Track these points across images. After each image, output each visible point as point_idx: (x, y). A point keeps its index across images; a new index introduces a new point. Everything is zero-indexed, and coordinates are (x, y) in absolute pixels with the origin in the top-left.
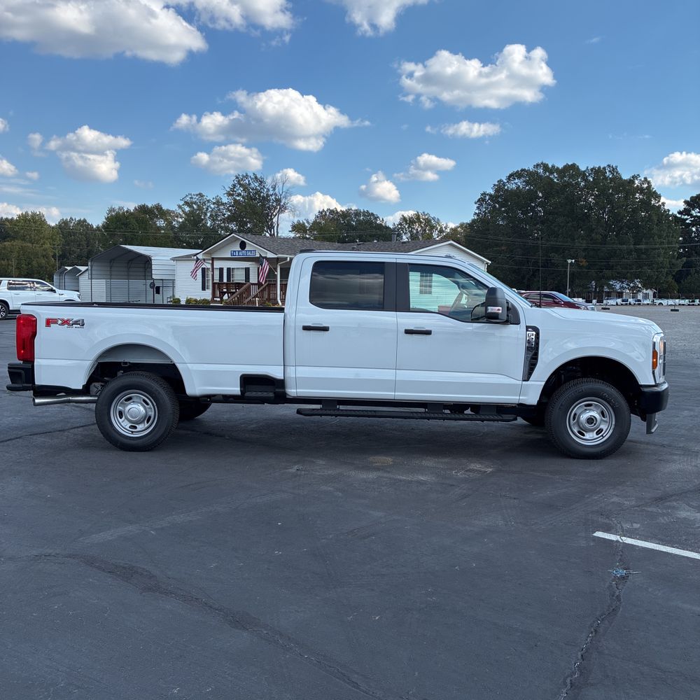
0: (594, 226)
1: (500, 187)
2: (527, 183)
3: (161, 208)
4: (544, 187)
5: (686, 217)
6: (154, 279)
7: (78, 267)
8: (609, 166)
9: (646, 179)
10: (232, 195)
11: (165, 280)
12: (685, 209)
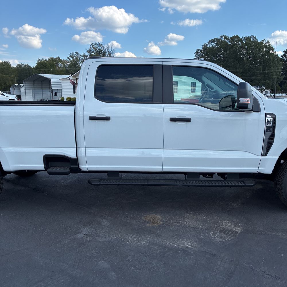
0: (245, 63)
1: (205, 46)
2: (217, 44)
3: (60, 58)
4: (224, 46)
5: (284, 58)
6: (52, 89)
7: (20, 84)
8: (252, 36)
9: (268, 41)
10: (90, 52)
11: (59, 89)
12: (284, 54)
